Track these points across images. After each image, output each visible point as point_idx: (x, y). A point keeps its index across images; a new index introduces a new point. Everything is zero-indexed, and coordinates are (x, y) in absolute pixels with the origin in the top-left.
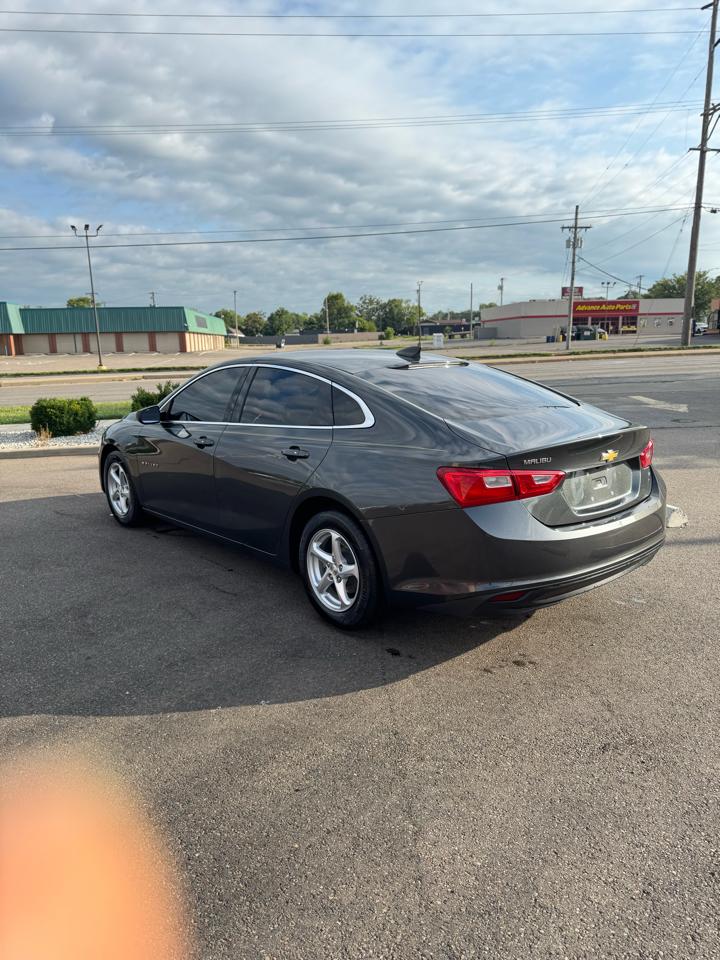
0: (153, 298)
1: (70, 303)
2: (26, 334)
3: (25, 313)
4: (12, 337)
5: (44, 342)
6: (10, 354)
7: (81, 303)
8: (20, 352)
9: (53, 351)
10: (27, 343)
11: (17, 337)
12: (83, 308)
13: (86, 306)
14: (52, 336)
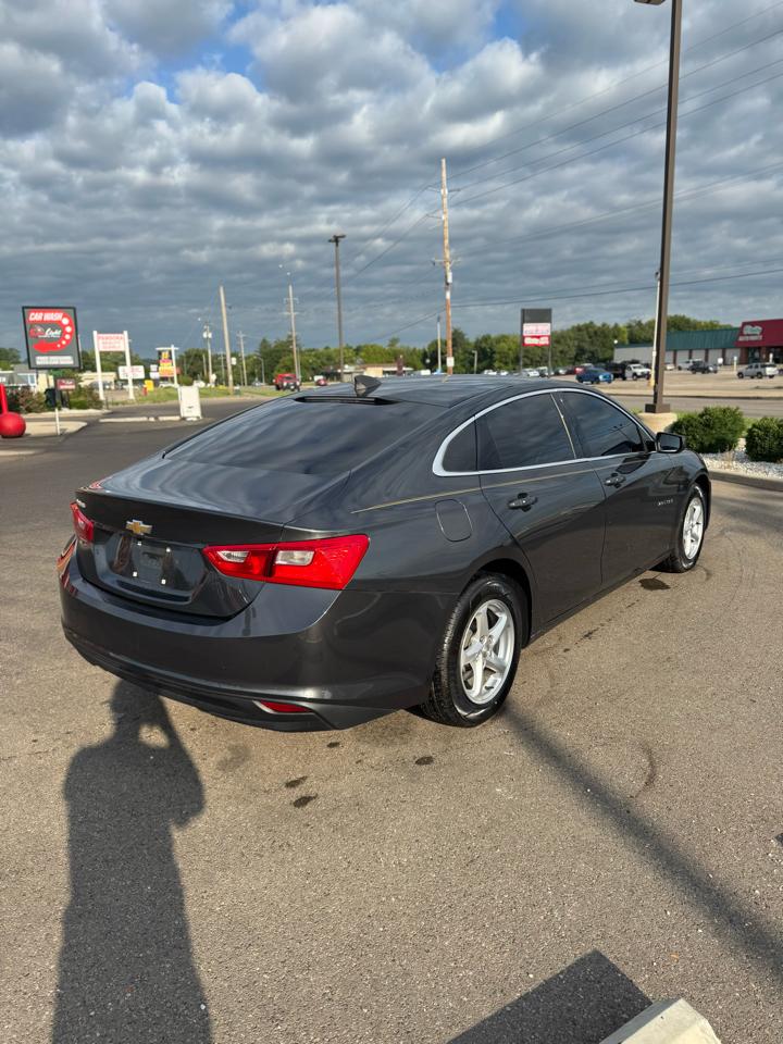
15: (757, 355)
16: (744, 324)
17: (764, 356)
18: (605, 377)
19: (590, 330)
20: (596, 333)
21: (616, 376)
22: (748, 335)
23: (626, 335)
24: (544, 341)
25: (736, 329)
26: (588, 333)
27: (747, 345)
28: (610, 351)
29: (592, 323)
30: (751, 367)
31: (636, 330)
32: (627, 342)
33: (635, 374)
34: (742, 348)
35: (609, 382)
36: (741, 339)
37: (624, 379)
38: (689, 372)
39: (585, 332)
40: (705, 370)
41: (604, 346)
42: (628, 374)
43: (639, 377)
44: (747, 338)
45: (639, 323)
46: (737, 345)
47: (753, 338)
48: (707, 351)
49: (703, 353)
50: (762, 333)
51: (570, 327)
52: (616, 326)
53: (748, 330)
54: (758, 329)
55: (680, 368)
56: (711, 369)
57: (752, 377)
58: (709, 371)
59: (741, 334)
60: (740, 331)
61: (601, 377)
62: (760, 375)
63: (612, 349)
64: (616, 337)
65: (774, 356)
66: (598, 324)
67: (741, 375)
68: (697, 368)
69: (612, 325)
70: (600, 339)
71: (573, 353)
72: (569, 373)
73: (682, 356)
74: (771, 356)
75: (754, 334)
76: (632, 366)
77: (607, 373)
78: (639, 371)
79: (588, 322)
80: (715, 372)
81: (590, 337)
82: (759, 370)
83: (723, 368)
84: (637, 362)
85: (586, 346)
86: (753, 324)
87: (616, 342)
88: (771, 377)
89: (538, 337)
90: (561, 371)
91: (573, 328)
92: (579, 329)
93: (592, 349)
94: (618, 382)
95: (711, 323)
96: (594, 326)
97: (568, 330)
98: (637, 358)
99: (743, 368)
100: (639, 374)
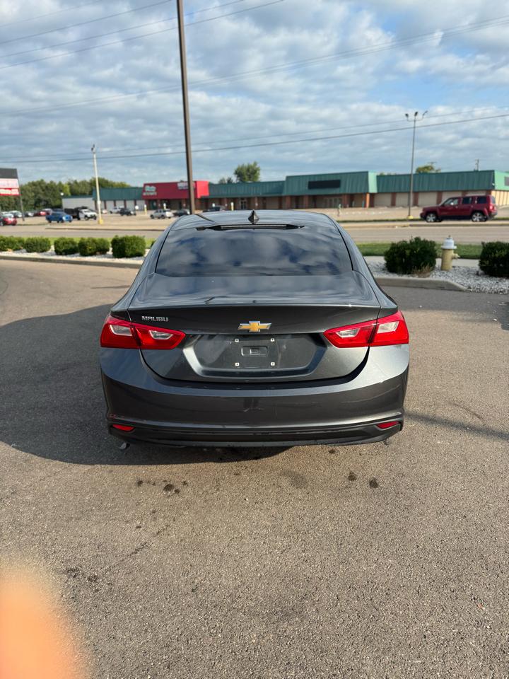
0: (477, 164)
1: (418, 170)
2: (378, 193)
3: (380, 178)
4: (368, 196)
5: (388, 199)
6: (365, 206)
7: (426, 170)
8: (372, 205)
9: (393, 204)
10: (377, 200)
11: (372, 195)
12: (426, 173)
13: (429, 172)
14: (394, 194)
15: (155, 204)
16: (145, 185)
17: (159, 205)
18: (67, 218)
19: (43, 185)
20: (47, 187)
21: (74, 217)
22: (148, 192)
23: (68, 190)
24: (15, 192)
25: (141, 188)
26: (42, 188)
27: (150, 198)
28: (58, 201)
29: (42, 180)
30: (157, 212)
31: (75, 187)
32: (69, 194)
33: (86, 216)
34: (146, 200)
35: (70, 221)
36: (145, 194)
37: (79, 219)
38: (119, 215)
39: (39, 187)
40: (128, 214)
41: (54, 197)
42: (81, 216)
43: (89, 218)
44: (148, 194)
45: (76, 182)
46: (143, 198)
47: (152, 194)
48: (125, 201)
49: (122, 202)
50: (156, 191)
51: (27, 183)
52: (60, 183)
53: (148, 188)
54: (153, 188)
55: (111, 212)
56: (132, 213)
57: (159, 218)
58: (131, 215)
59: (144, 191)
60: (143, 189)
61: (64, 218)
62: (163, 217)
63: (61, 199)
64: (61, 191)
65: (167, 204)
66: (47, 181)
67: (152, 217)
68: (124, 212)
69: (57, 183)
70: (51, 192)
71: (32, 202)
72: (38, 215)
73: (110, 204)
74: (165, 205)
75: (151, 191)
76: (83, 210)
77: (68, 216)
78: (89, 214)
79: (39, 180)
80: (135, 214)
81: (43, 190)
82: (162, 213)
83: (139, 212)
84: (85, 208)
85: (42, 197)
86: (150, 185)
87: (62, 194)
88: (170, 218)
89: (10, 189)
90: (30, 214)
91: (29, 183)
92: (34, 184)
93: (47, 198)
94: (75, 222)
95: (121, 183)
96: (44, 183)
97: (26, 185)
98: (85, 205)
99: (153, 212)
100: (89, 216)
